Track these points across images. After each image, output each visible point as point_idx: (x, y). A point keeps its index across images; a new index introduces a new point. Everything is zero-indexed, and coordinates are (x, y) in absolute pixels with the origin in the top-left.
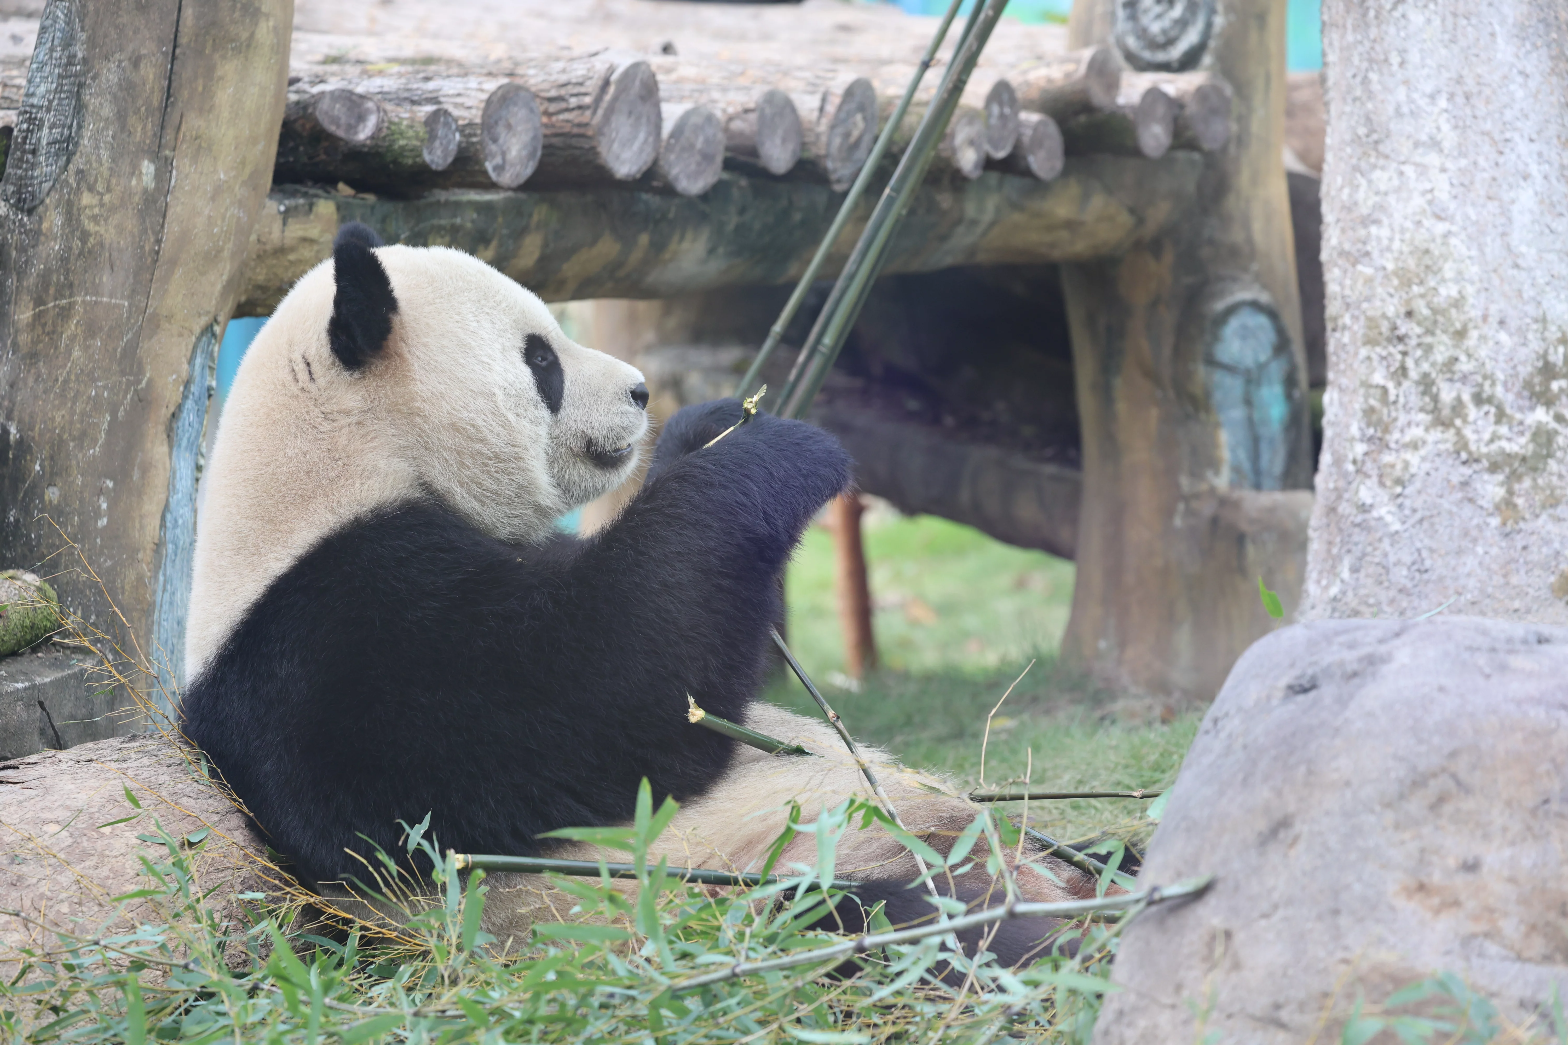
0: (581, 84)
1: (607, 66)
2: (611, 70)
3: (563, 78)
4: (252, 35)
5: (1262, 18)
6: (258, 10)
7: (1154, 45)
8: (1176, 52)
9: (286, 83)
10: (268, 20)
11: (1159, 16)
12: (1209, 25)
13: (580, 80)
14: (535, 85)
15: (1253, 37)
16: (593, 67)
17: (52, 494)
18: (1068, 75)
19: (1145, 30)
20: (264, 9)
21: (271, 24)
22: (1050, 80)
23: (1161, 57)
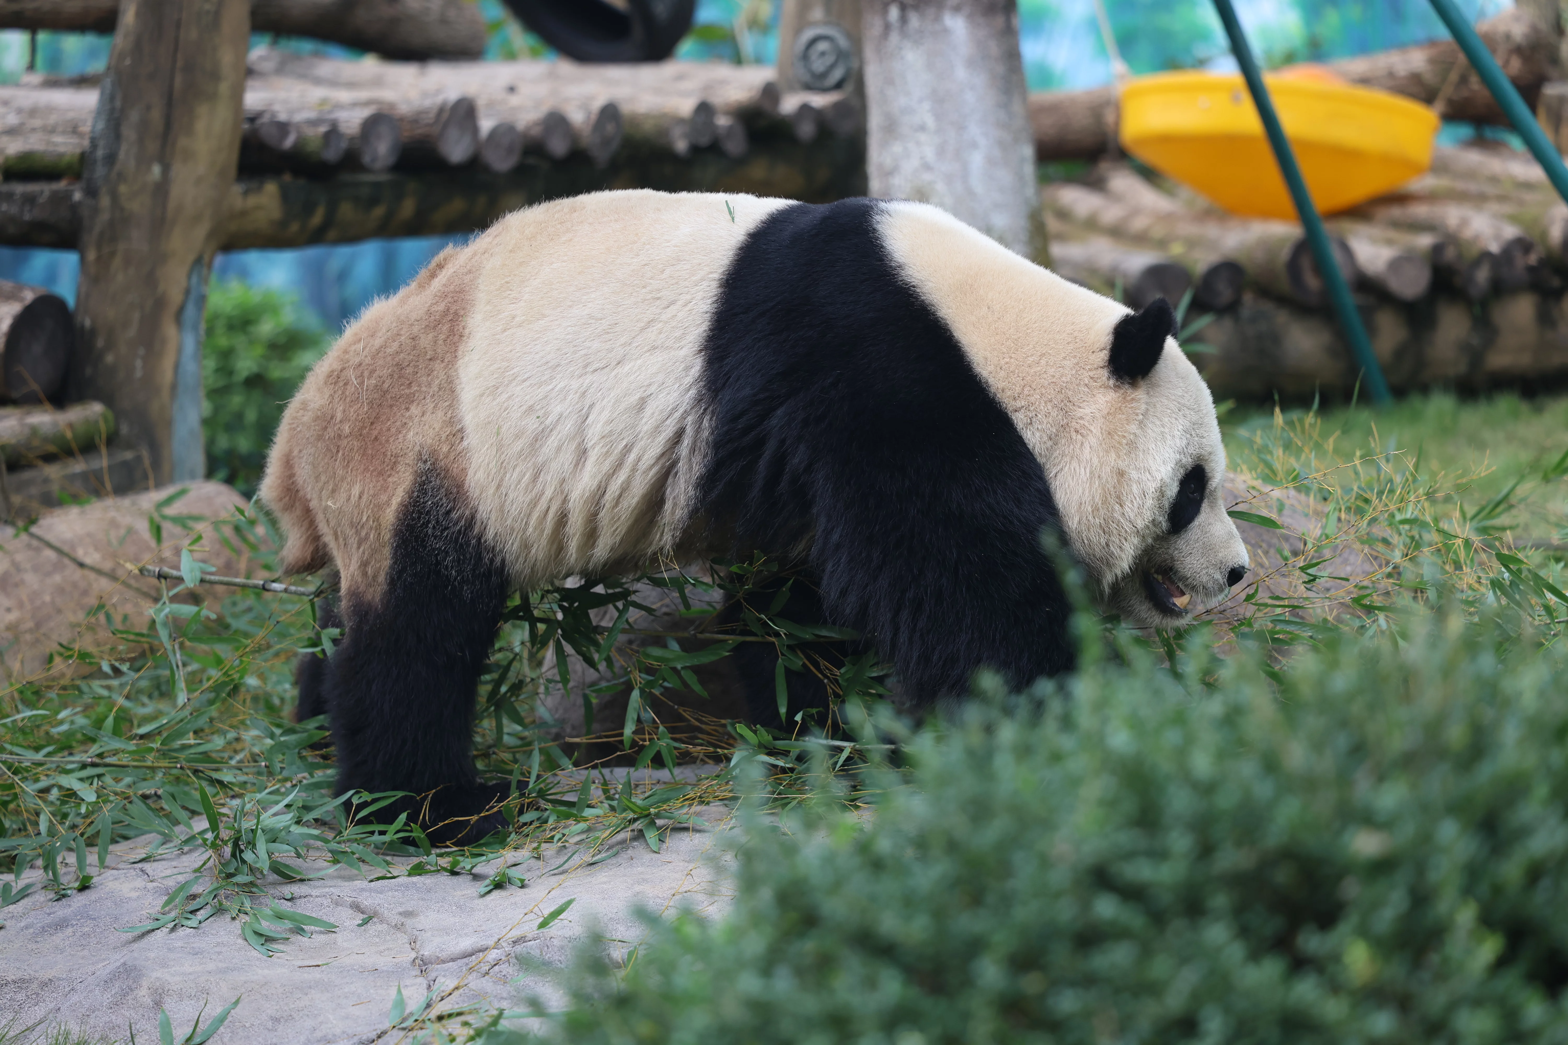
4: (215, 90)
6: (219, 75)
10: (226, 81)
17: (109, 358)
21: (228, 83)
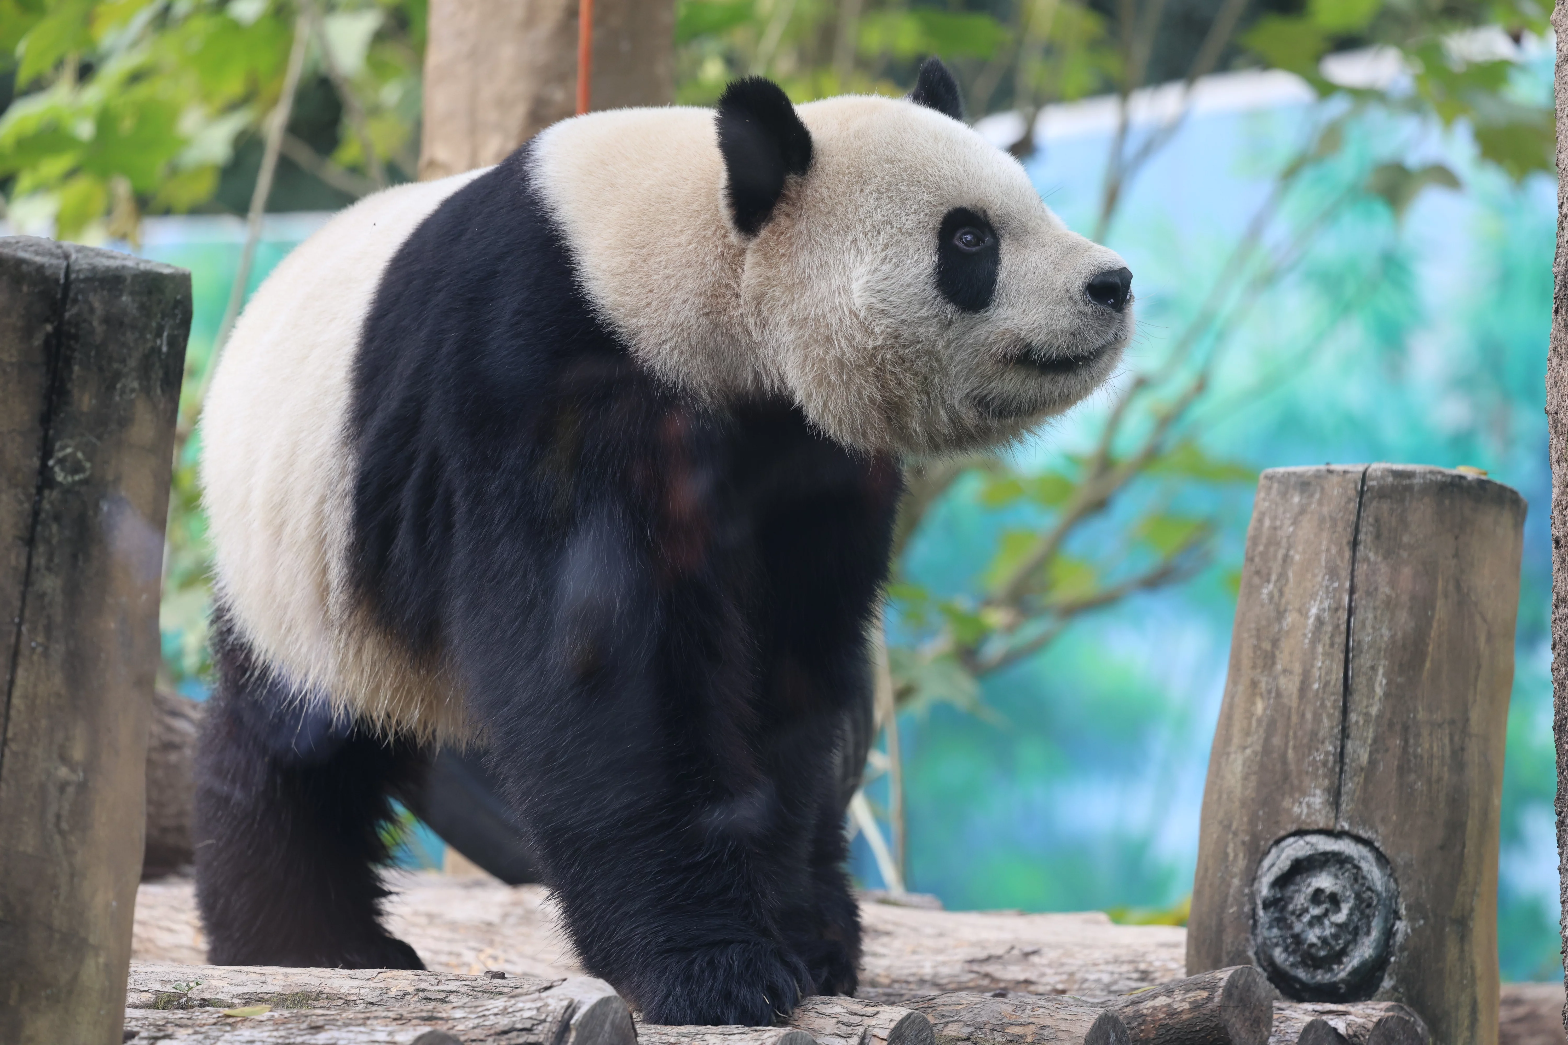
0: (529, 1030)
1: (565, 1003)
2: (571, 1008)
3: (504, 1022)
4: (75, 977)
5: (1463, 924)
6: (84, 941)
7: (1312, 961)
8: (1342, 971)
9: (121, 1037)
10: (97, 955)
11: (1317, 920)
12: (1389, 933)
13: (528, 1025)
14: (465, 1032)
15: (1452, 951)
16: (546, 1005)
18: (1196, 1006)
19: (1298, 939)
20: (92, 940)
21: (101, 960)
22: (1172, 1013)
23: (1321, 977)
